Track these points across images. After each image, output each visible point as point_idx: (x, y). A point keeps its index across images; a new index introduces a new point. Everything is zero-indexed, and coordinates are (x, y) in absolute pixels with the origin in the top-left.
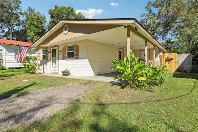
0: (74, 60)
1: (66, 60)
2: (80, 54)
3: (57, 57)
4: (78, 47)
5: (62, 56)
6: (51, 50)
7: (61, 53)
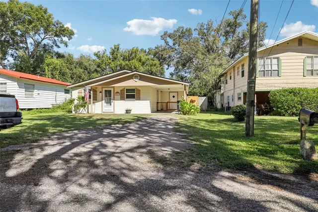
3: (112, 97)
4: (140, 90)
5: (120, 96)
6: (102, 90)
7: (118, 94)
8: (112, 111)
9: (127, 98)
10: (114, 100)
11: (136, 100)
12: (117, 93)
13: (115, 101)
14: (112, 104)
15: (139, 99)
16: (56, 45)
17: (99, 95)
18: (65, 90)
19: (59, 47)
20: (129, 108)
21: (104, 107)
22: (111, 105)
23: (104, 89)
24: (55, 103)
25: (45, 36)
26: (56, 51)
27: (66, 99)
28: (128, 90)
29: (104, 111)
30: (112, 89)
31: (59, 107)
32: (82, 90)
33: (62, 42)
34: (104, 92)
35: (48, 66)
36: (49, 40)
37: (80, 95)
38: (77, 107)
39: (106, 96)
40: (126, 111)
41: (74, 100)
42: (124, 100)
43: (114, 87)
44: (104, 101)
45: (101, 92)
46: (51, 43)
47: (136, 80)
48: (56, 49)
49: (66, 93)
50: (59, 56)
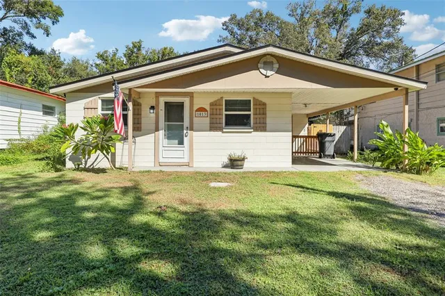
0: (251, 132)
1: (223, 132)
2: (268, 121)
3: (186, 123)
4: (265, 104)
5: (207, 120)
6: (157, 102)
7: (204, 114)
8: (186, 160)
9: (227, 124)
10: (192, 129)
11: (256, 129)
12: (201, 109)
13: (195, 133)
14: (186, 140)
15: (261, 127)
16: (28, 33)
17: (148, 117)
18: (44, 107)
19: (33, 37)
20: (237, 153)
21: (161, 148)
22: (181, 143)
23: (162, 100)
24: (18, 137)
25: (6, 14)
26: (28, 43)
27: (46, 127)
28: (230, 104)
29: (161, 160)
30: (186, 101)
31: (27, 147)
32: (96, 101)
33: (39, 26)
34: (162, 106)
35: (10, 68)
36: (15, 21)
37: (91, 114)
38: (82, 150)
39: (168, 118)
40: (231, 160)
41: (74, 128)
42: (220, 129)
43: (191, 95)
44: (161, 133)
45: (152, 108)
46: (17, 28)
47: (269, 73)
48: (27, 39)
49: (46, 113)
50: (33, 51)
